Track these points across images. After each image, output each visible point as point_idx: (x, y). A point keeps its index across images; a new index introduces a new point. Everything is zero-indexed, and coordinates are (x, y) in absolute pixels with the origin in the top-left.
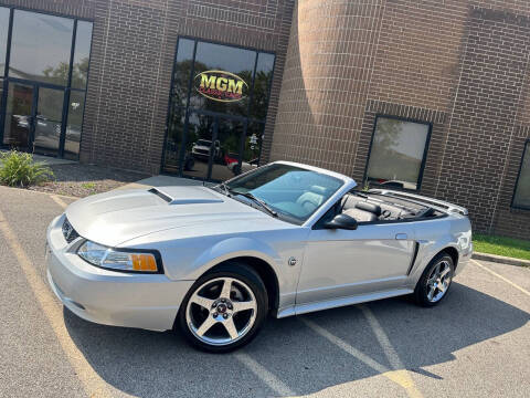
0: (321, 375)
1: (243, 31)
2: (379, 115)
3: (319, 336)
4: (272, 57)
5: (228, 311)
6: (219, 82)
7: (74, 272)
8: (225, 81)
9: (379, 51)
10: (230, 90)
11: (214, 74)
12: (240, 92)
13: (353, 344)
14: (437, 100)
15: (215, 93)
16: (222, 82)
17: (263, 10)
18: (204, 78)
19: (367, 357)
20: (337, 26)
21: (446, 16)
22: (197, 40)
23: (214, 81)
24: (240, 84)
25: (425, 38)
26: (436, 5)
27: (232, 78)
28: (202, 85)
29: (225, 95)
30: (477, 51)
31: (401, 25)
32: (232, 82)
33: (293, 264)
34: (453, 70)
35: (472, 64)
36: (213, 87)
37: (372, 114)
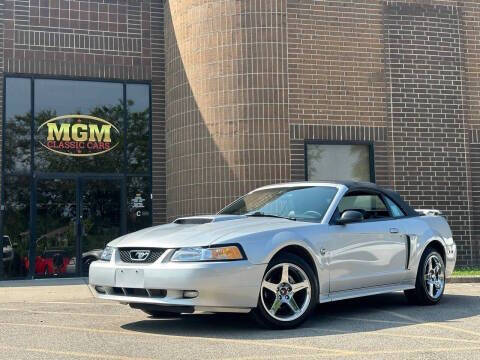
1: (99, 59)
2: (308, 142)
4: (145, 88)
6: (75, 129)
8: (84, 127)
9: (290, 66)
10: (92, 139)
11: (66, 121)
12: (108, 140)
14: (370, 114)
15: (71, 146)
16: (80, 130)
17: (123, 28)
18: (52, 128)
20: (234, 42)
21: (359, 16)
22: (33, 77)
23: (67, 131)
24: (106, 129)
25: (341, 44)
26: (345, 5)
27: (94, 122)
28: (50, 138)
29: (86, 147)
30: (401, 51)
31: (311, 32)
32: (94, 128)
34: (381, 77)
35: (401, 66)
36: (67, 138)
37: (300, 142)
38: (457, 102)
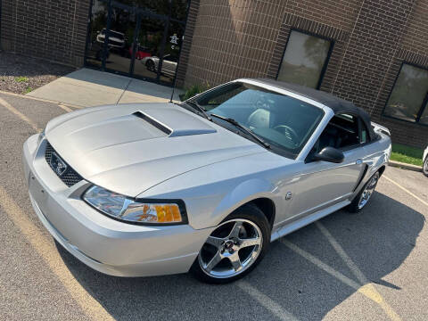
0: (315, 298)
3: (293, 252)
5: (234, 247)
7: (90, 227)
13: (321, 259)
19: (337, 272)
33: (289, 199)
37: (287, 27)
38: (401, 26)
